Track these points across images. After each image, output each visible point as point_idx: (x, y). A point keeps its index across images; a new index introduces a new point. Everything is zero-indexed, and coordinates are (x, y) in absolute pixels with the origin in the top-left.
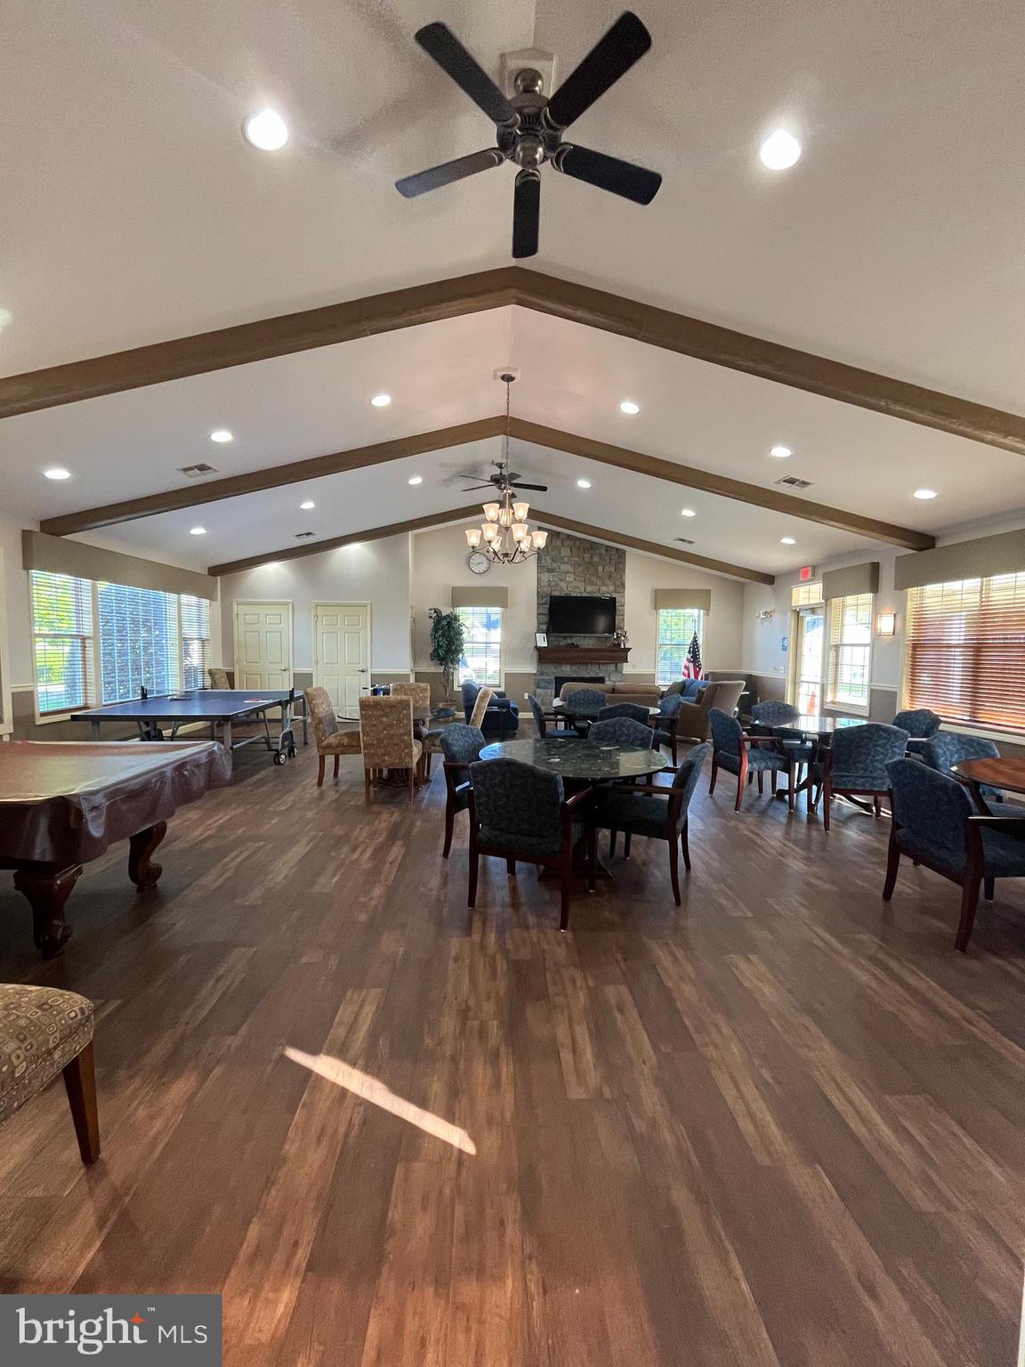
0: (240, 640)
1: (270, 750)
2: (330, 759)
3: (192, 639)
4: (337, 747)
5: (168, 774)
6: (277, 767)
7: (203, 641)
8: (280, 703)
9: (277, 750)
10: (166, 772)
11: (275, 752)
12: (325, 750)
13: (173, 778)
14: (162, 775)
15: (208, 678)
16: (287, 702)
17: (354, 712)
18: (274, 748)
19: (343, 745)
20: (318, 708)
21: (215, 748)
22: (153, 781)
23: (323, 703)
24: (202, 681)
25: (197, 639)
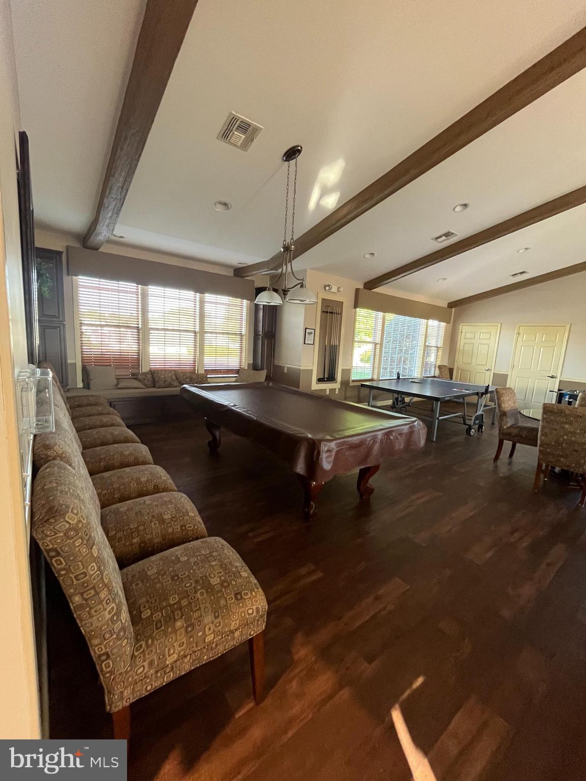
0: (461, 348)
1: (465, 424)
2: (507, 445)
3: (431, 347)
4: (515, 436)
5: (379, 437)
6: (469, 436)
7: (438, 348)
8: (477, 394)
9: (470, 426)
10: (378, 435)
11: (468, 426)
12: (504, 435)
13: (381, 440)
14: (375, 437)
15: (437, 370)
16: (483, 394)
17: (537, 413)
18: (467, 423)
19: (521, 436)
20: (504, 403)
21: (416, 423)
22: (368, 440)
23: (509, 400)
24: (434, 372)
25: (435, 347)
